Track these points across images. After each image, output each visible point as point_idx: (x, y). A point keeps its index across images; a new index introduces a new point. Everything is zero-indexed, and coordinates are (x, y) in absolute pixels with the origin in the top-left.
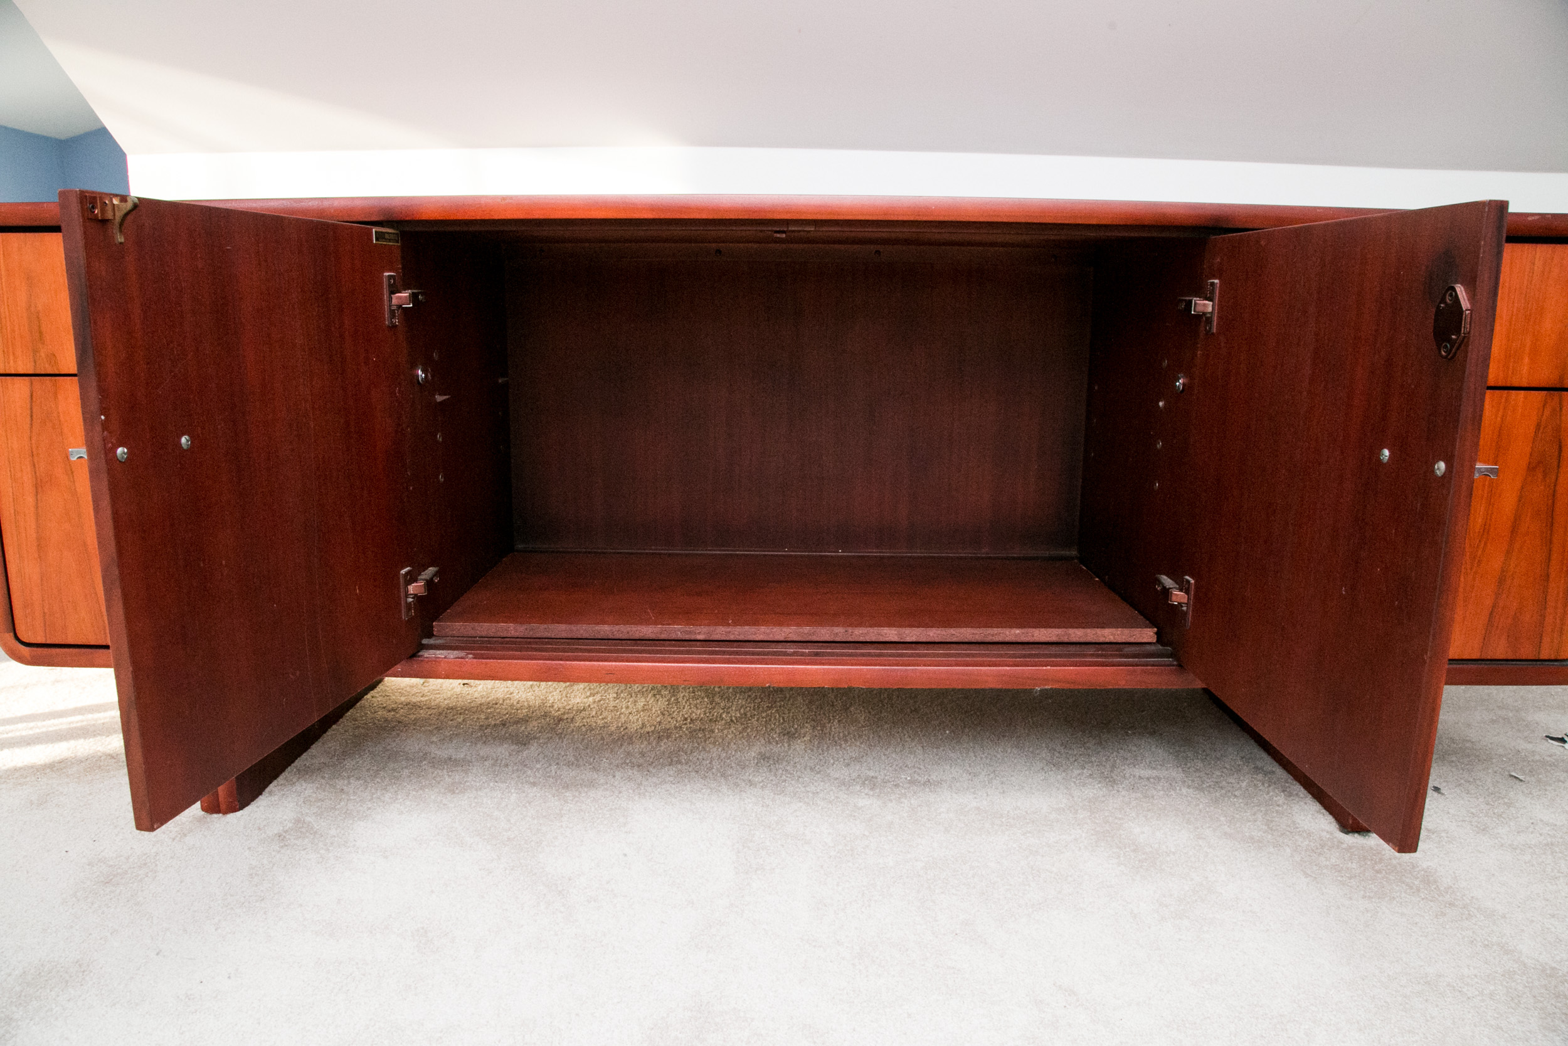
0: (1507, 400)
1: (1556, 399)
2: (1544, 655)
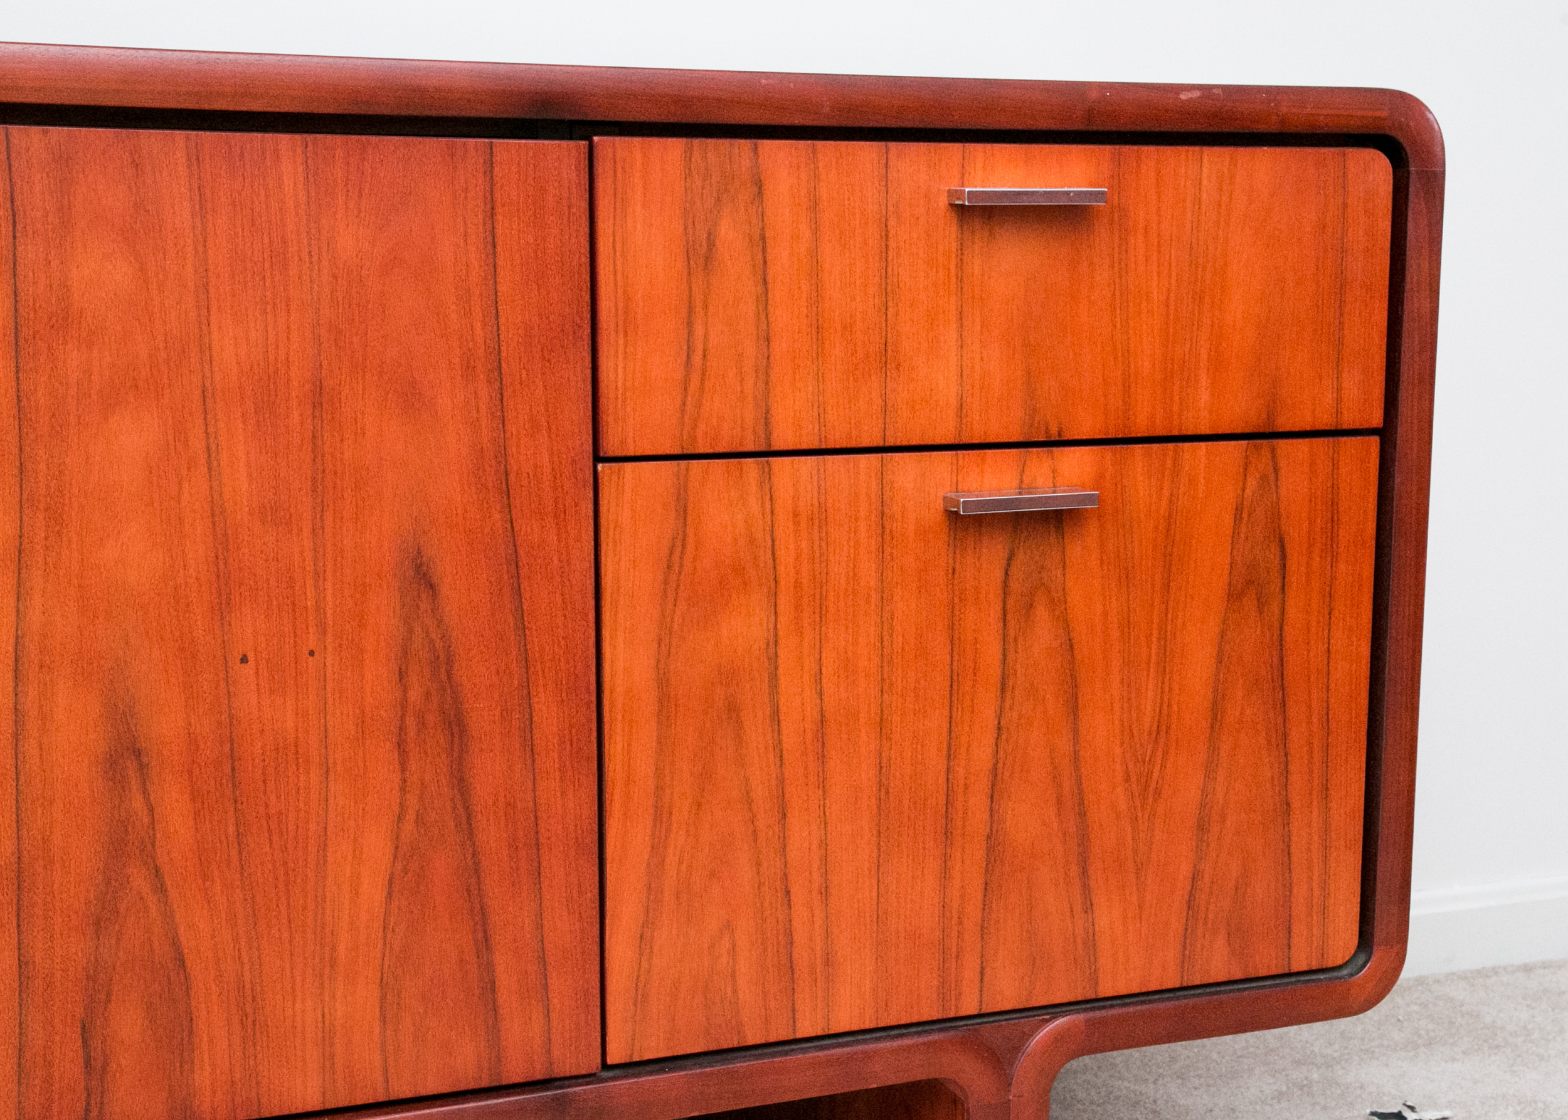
0: (1175, 460)
1: (1266, 453)
2: (1300, 963)
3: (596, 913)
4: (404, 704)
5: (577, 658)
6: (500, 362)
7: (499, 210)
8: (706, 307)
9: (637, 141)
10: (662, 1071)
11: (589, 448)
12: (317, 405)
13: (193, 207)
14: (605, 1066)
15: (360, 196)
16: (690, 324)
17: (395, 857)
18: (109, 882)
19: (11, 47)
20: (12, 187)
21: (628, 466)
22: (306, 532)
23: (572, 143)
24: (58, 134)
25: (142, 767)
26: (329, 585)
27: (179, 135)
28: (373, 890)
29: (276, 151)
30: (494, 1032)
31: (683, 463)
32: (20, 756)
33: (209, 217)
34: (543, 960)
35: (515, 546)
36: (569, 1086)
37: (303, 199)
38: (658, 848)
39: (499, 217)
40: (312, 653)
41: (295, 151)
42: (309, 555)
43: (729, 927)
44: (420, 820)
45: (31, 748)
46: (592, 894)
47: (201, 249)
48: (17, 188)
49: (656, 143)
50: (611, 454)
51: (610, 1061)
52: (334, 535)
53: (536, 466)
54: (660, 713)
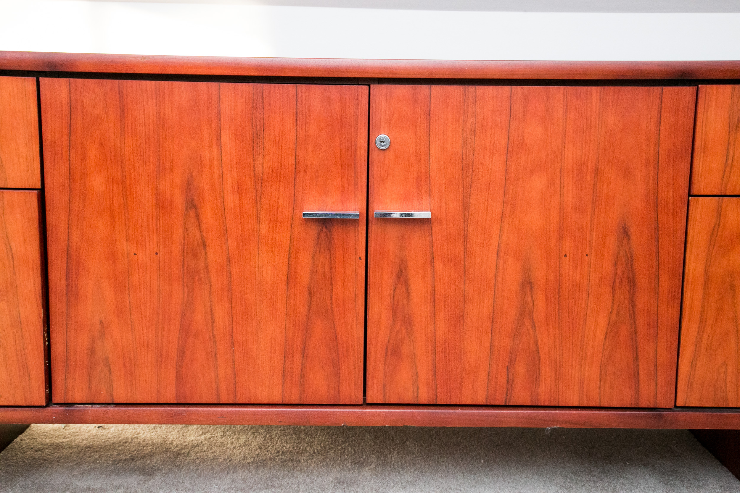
3: (676, 352)
4: (616, 274)
5: (676, 263)
6: (658, 162)
7: (663, 110)
8: (735, 143)
9: (715, 86)
10: (696, 411)
11: (687, 191)
12: (596, 175)
13: (563, 110)
14: (676, 406)
15: (617, 105)
16: (728, 150)
17: (608, 325)
18: (519, 323)
19: (516, 62)
20: (511, 104)
21: (701, 198)
22: (589, 216)
23: (691, 87)
24: (526, 88)
25: (532, 288)
26: (595, 233)
27: (562, 88)
28: (600, 335)
29: (591, 92)
30: (637, 389)
31: (721, 198)
32: (496, 281)
33: (568, 114)
34: (656, 366)
35: (658, 223)
36: (663, 411)
37: (598, 108)
38: (701, 331)
39: (663, 113)
40: (587, 255)
41: (597, 92)
42: (589, 223)
43: (725, 363)
44: (618, 314)
45: (499, 279)
46: (675, 345)
47: (564, 124)
48: (512, 105)
49: (722, 87)
50: (695, 194)
51: (678, 405)
52: (598, 216)
53: (667, 197)
54: (705, 285)
